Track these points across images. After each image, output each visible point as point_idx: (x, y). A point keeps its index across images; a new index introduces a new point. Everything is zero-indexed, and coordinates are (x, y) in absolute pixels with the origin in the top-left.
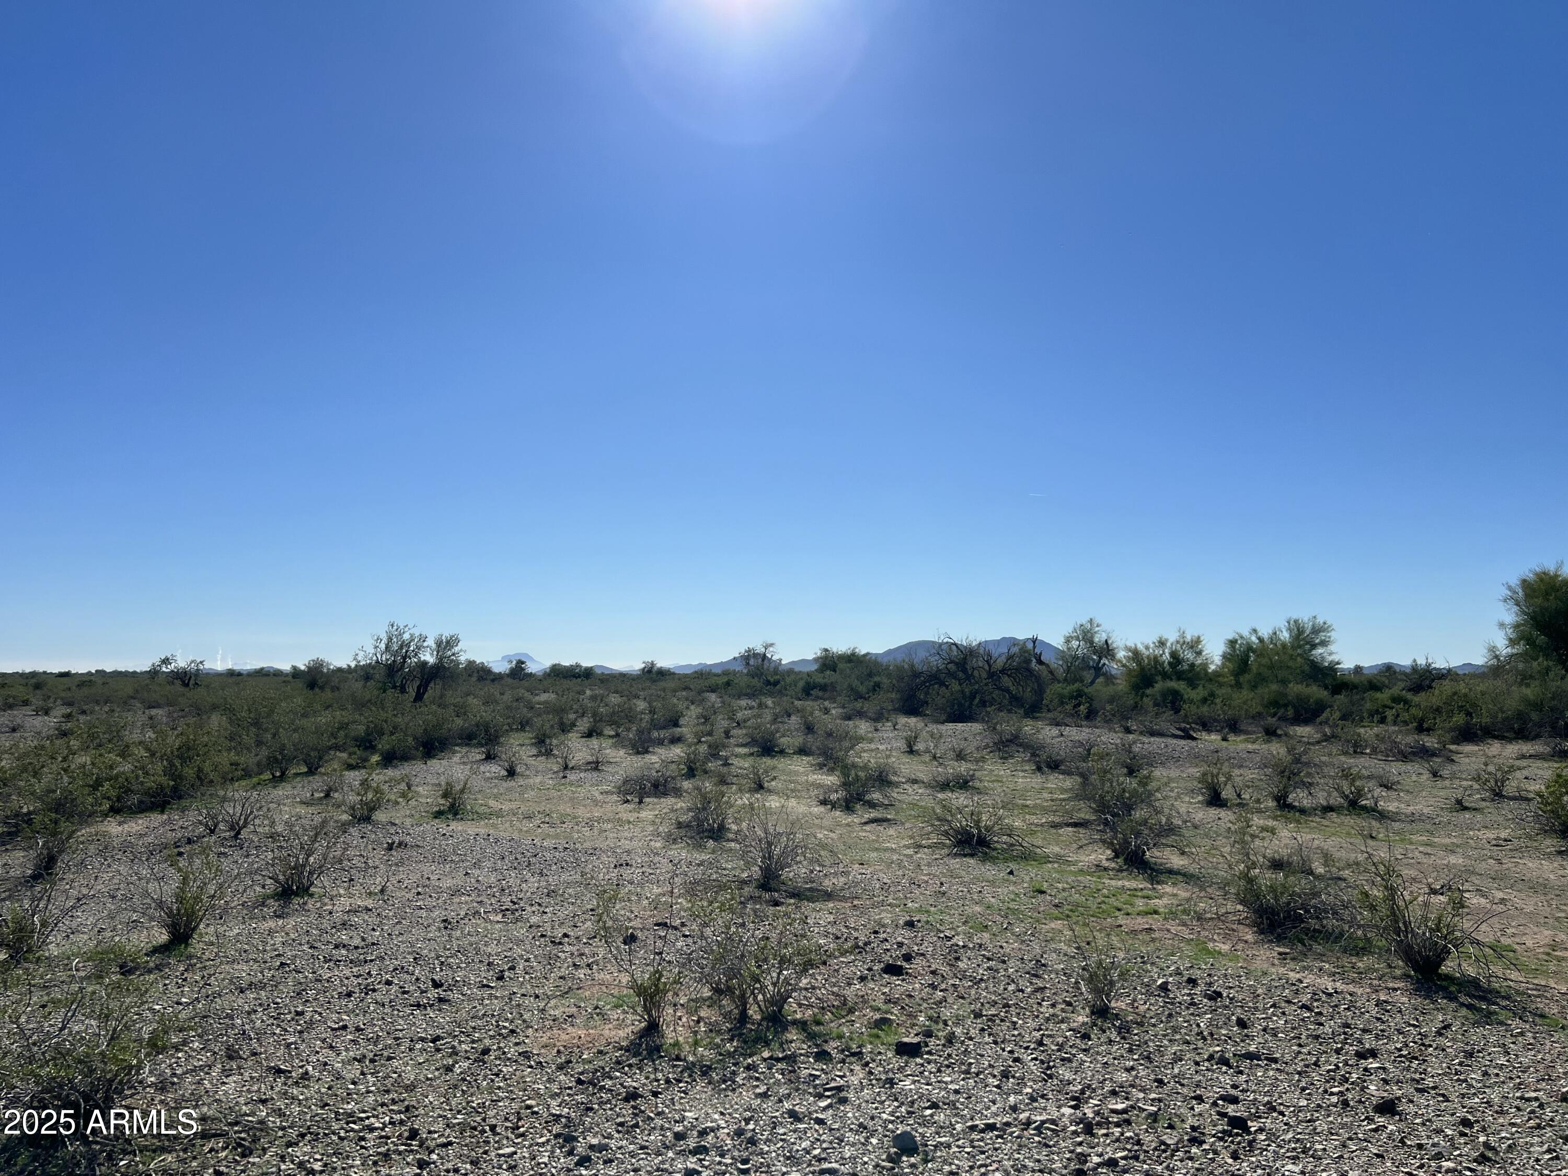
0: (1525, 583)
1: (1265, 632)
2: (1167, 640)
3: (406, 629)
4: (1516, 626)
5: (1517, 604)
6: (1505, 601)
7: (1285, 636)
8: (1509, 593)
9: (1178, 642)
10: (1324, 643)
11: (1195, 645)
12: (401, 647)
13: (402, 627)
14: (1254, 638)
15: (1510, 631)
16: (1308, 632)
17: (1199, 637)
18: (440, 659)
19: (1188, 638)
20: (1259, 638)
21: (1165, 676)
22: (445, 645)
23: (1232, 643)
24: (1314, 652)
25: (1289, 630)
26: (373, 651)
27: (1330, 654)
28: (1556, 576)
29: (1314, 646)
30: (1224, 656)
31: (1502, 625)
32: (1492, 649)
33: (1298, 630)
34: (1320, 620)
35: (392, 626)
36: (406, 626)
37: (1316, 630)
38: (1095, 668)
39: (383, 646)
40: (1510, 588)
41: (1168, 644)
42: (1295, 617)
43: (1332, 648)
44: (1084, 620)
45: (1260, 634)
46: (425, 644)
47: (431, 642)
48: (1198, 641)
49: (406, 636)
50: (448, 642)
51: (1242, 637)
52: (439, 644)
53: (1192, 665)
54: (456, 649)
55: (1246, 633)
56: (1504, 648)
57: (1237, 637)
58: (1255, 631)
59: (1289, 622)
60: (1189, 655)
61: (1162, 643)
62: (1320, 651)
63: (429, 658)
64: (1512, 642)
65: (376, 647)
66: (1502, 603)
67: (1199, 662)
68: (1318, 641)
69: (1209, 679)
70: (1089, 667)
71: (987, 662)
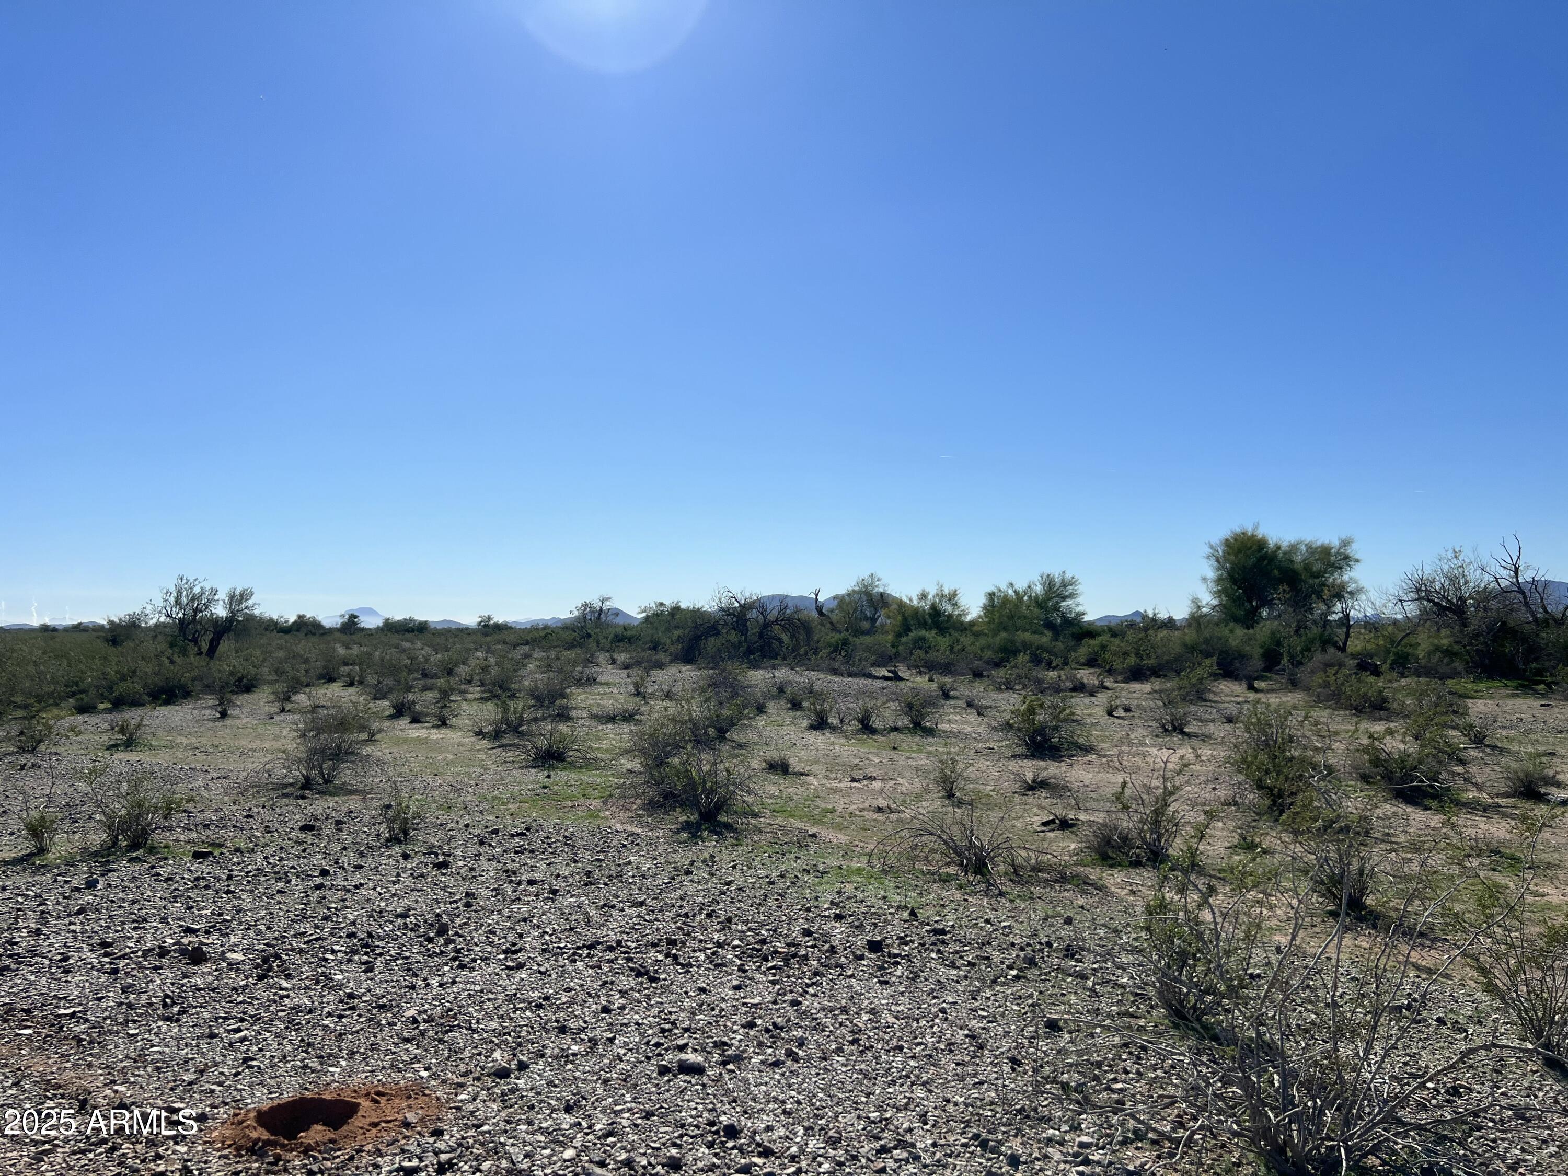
0: (1227, 543)
1: (1021, 586)
2: (928, 593)
3: (197, 582)
4: (1219, 580)
5: (1218, 561)
6: (1208, 558)
7: (1038, 589)
8: (1211, 551)
9: (937, 595)
10: (1071, 596)
11: (952, 598)
12: (193, 600)
13: (191, 580)
14: (1011, 592)
15: (1211, 585)
16: (1058, 585)
17: (956, 591)
18: (233, 613)
19: (946, 592)
20: (1015, 592)
21: (923, 625)
22: (238, 599)
23: (991, 595)
24: (1063, 604)
25: (1043, 584)
26: (162, 604)
27: (1077, 605)
28: (1253, 536)
29: (1064, 598)
30: (985, 608)
31: (1204, 579)
32: (1196, 602)
33: (1049, 584)
34: (1068, 576)
35: (182, 579)
36: (196, 580)
37: (1064, 585)
38: (871, 619)
39: (172, 599)
40: (1211, 547)
41: (930, 597)
42: (1047, 571)
43: (1080, 600)
44: (866, 575)
45: (1016, 587)
46: (216, 598)
47: (222, 595)
48: (954, 594)
49: (197, 590)
50: (241, 595)
51: (1000, 590)
52: (232, 597)
53: (950, 616)
54: (250, 603)
55: (1003, 587)
56: (1208, 599)
57: (995, 591)
58: (1012, 584)
59: (1042, 577)
60: (948, 608)
61: (924, 596)
62: (1069, 602)
63: (220, 611)
64: (1218, 594)
65: (166, 601)
66: (1205, 560)
67: (956, 613)
68: (1067, 594)
69: (966, 629)
70: (866, 618)
71: (762, 613)
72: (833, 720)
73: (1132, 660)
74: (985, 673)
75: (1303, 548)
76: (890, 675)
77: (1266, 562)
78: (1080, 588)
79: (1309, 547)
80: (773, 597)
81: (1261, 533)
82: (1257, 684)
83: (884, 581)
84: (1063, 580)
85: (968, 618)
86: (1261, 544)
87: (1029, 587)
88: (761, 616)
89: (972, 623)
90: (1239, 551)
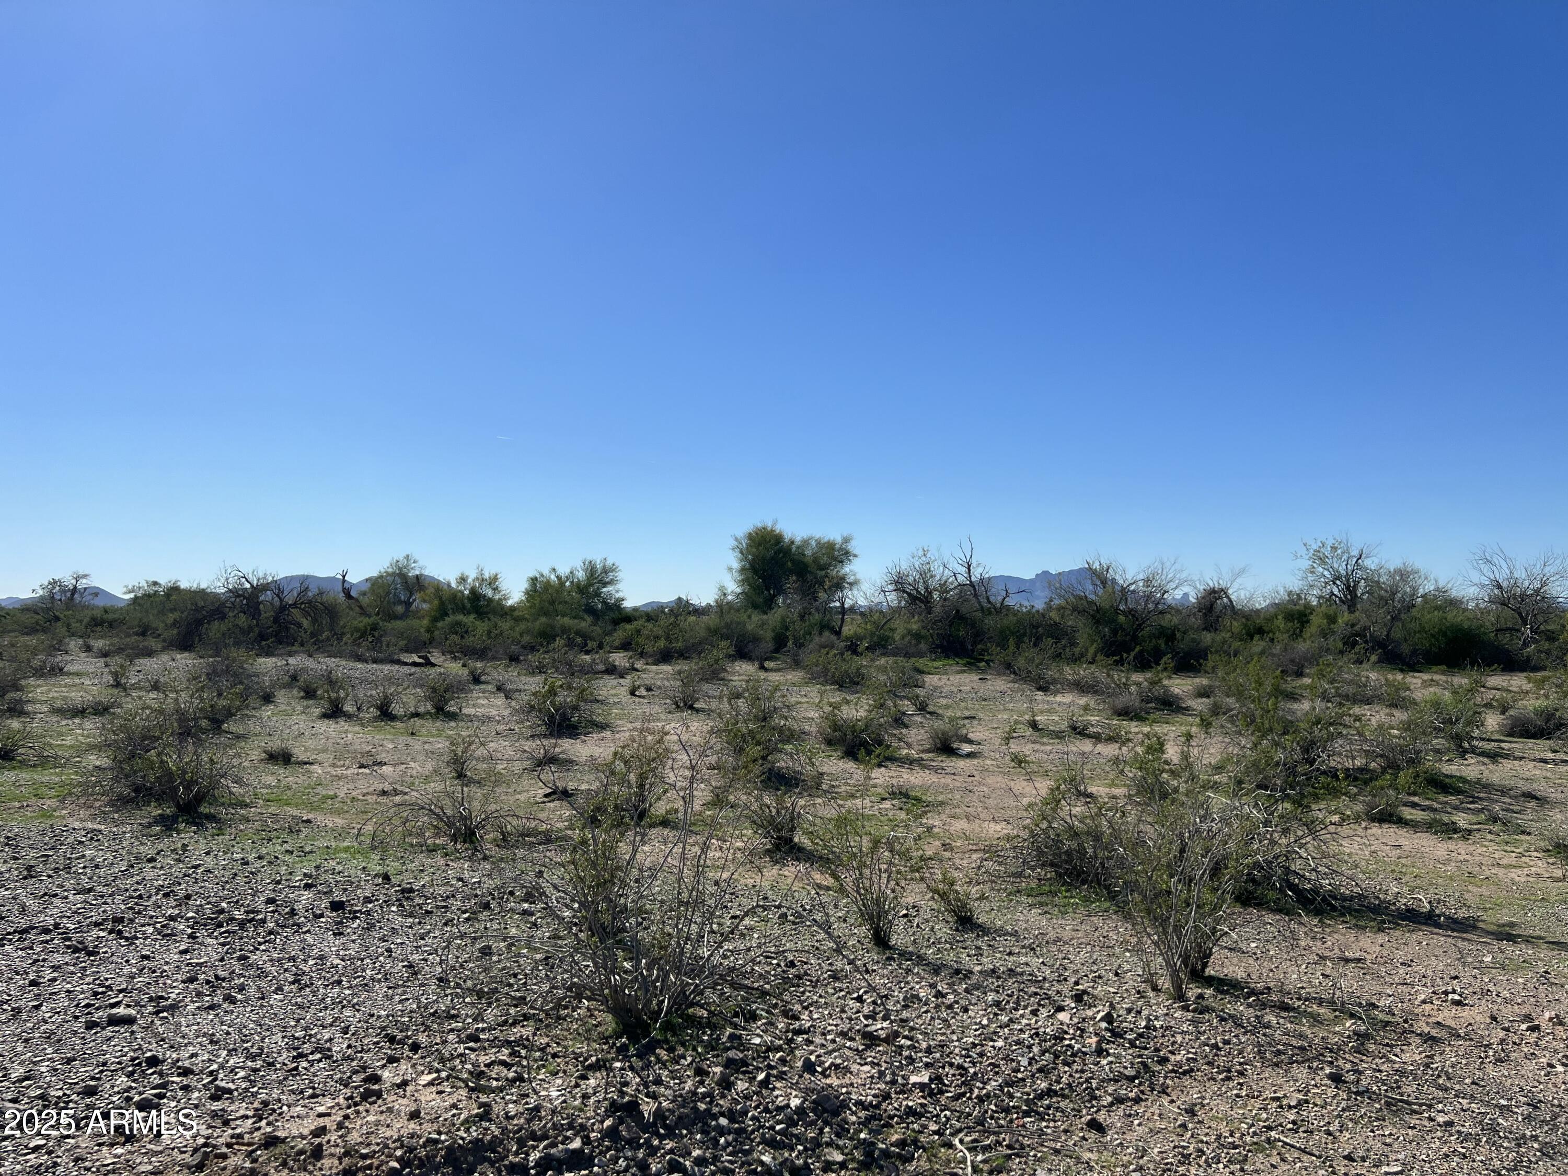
0: (750, 536)
1: (563, 571)
2: (467, 577)
4: (743, 570)
5: (741, 552)
6: (733, 549)
8: (736, 543)
9: (478, 579)
10: (611, 582)
11: (493, 582)
14: (553, 577)
15: (735, 574)
16: (599, 571)
17: (496, 575)
19: (487, 576)
20: (557, 577)
21: (462, 609)
23: (534, 580)
24: (604, 590)
25: (585, 571)
27: (617, 591)
28: (772, 531)
29: (605, 584)
30: (527, 593)
31: (730, 569)
32: (722, 589)
33: (591, 570)
34: (609, 562)
37: (605, 571)
38: (405, 602)
40: (736, 539)
41: (470, 580)
42: (589, 558)
43: (619, 586)
44: (400, 556)
45: (558, 573)
48: (495, 578)
51: (542, 575)
53: (490, 600)
55: (546, 572)
56: (734, 587)
57: (538, 576)
58: (554, 570)
59: (584, 563)
60: (489, 593)
61: (463, 580)
62: (609, 588)
64: (742, 582)
66: (731, 552)
67: (497, 597)
68: (608, 580)
69: (506, 614)
70: (400, 602)
71: (278, 596)
72: (349, 708)
73: (662, 643)
74: (522, 658)
75: (814, 543)
76: (421, 661)
77: (781, 555)
78: (620, 575)
79: (818, 542)
80: (292, 578)
81: (778, 528)
82: (768, 664)
83: (421, 563)
84: (604, 567)
85: (510, 603)
86: (778, 538)
87: (571, 573)
88: (276, 599)
89: (512, 609)
90: (760, 544)
